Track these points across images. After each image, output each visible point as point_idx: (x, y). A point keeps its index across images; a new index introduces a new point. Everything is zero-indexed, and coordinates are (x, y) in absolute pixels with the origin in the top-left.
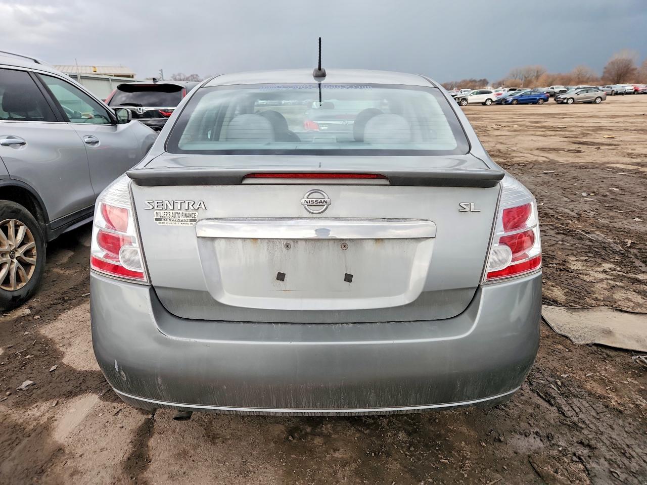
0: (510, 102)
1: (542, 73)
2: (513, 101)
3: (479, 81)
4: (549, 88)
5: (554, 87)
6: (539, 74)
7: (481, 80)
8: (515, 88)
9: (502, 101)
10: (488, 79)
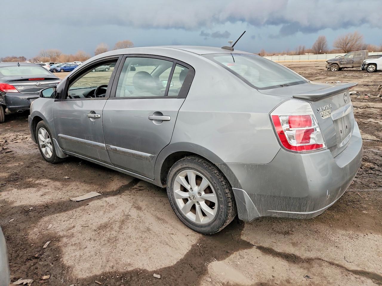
0: (59, 70)
1: (60, 54)
2: (61, 70)
3: (19, 58)
4: (73, 63)
5: (76, 62)
6: (58, 54)
7: (20, 57)
8: (53, 62)
9: (53, 70)
10: (25, 57)
